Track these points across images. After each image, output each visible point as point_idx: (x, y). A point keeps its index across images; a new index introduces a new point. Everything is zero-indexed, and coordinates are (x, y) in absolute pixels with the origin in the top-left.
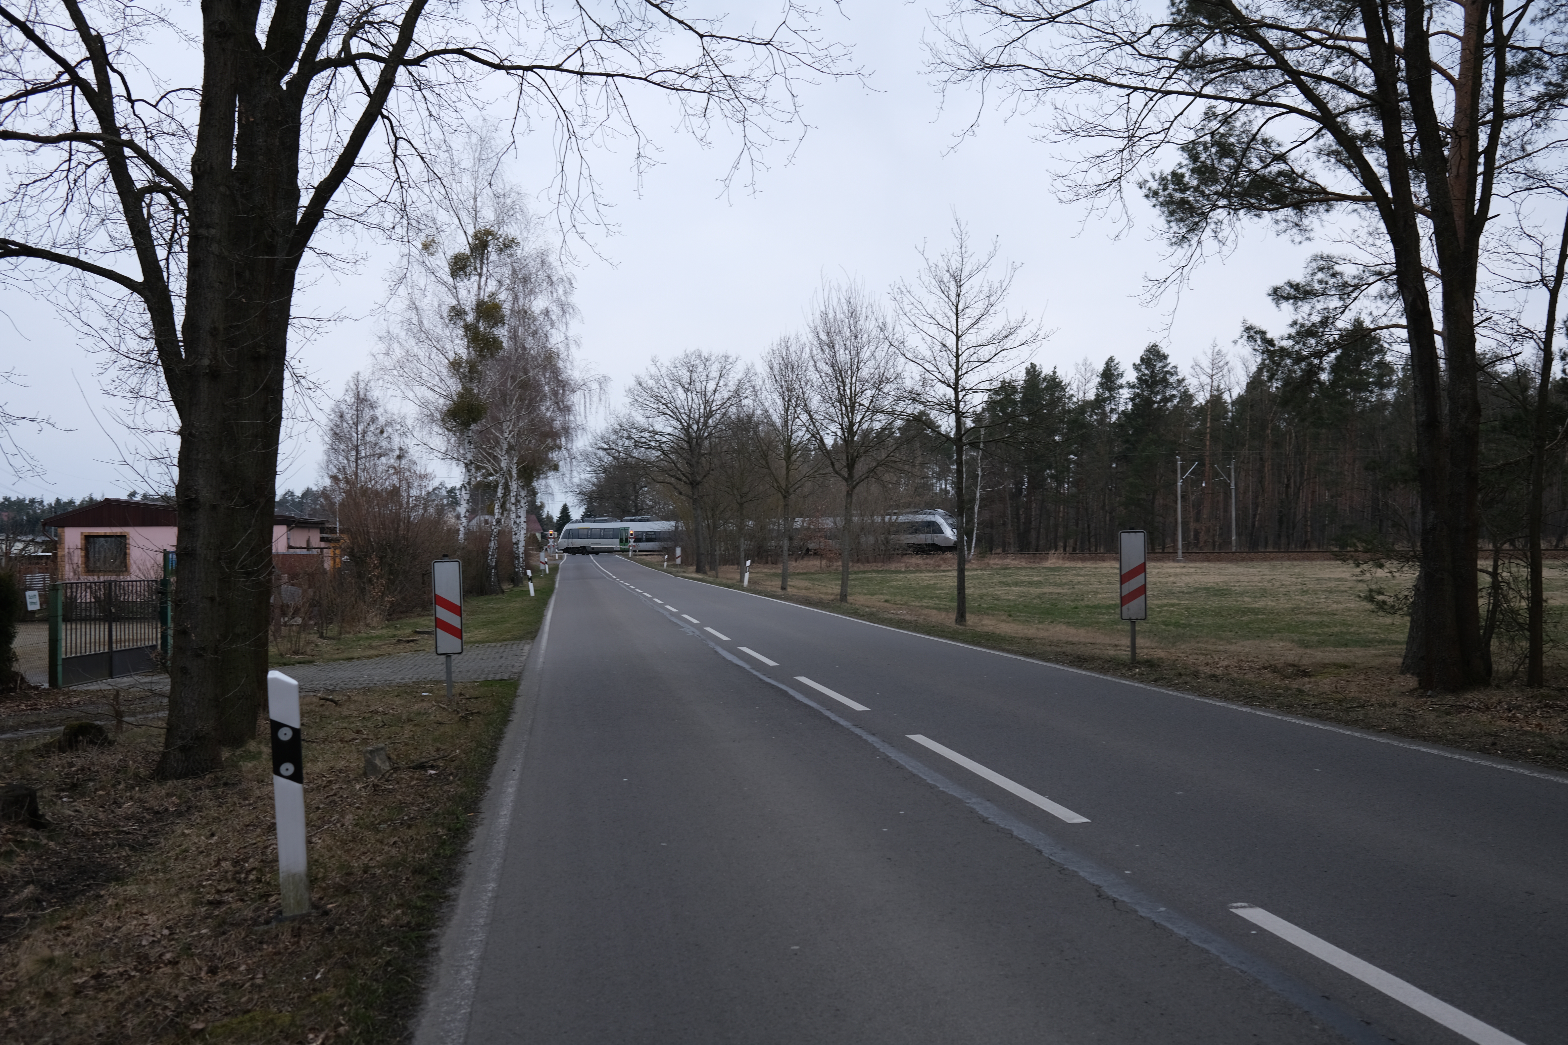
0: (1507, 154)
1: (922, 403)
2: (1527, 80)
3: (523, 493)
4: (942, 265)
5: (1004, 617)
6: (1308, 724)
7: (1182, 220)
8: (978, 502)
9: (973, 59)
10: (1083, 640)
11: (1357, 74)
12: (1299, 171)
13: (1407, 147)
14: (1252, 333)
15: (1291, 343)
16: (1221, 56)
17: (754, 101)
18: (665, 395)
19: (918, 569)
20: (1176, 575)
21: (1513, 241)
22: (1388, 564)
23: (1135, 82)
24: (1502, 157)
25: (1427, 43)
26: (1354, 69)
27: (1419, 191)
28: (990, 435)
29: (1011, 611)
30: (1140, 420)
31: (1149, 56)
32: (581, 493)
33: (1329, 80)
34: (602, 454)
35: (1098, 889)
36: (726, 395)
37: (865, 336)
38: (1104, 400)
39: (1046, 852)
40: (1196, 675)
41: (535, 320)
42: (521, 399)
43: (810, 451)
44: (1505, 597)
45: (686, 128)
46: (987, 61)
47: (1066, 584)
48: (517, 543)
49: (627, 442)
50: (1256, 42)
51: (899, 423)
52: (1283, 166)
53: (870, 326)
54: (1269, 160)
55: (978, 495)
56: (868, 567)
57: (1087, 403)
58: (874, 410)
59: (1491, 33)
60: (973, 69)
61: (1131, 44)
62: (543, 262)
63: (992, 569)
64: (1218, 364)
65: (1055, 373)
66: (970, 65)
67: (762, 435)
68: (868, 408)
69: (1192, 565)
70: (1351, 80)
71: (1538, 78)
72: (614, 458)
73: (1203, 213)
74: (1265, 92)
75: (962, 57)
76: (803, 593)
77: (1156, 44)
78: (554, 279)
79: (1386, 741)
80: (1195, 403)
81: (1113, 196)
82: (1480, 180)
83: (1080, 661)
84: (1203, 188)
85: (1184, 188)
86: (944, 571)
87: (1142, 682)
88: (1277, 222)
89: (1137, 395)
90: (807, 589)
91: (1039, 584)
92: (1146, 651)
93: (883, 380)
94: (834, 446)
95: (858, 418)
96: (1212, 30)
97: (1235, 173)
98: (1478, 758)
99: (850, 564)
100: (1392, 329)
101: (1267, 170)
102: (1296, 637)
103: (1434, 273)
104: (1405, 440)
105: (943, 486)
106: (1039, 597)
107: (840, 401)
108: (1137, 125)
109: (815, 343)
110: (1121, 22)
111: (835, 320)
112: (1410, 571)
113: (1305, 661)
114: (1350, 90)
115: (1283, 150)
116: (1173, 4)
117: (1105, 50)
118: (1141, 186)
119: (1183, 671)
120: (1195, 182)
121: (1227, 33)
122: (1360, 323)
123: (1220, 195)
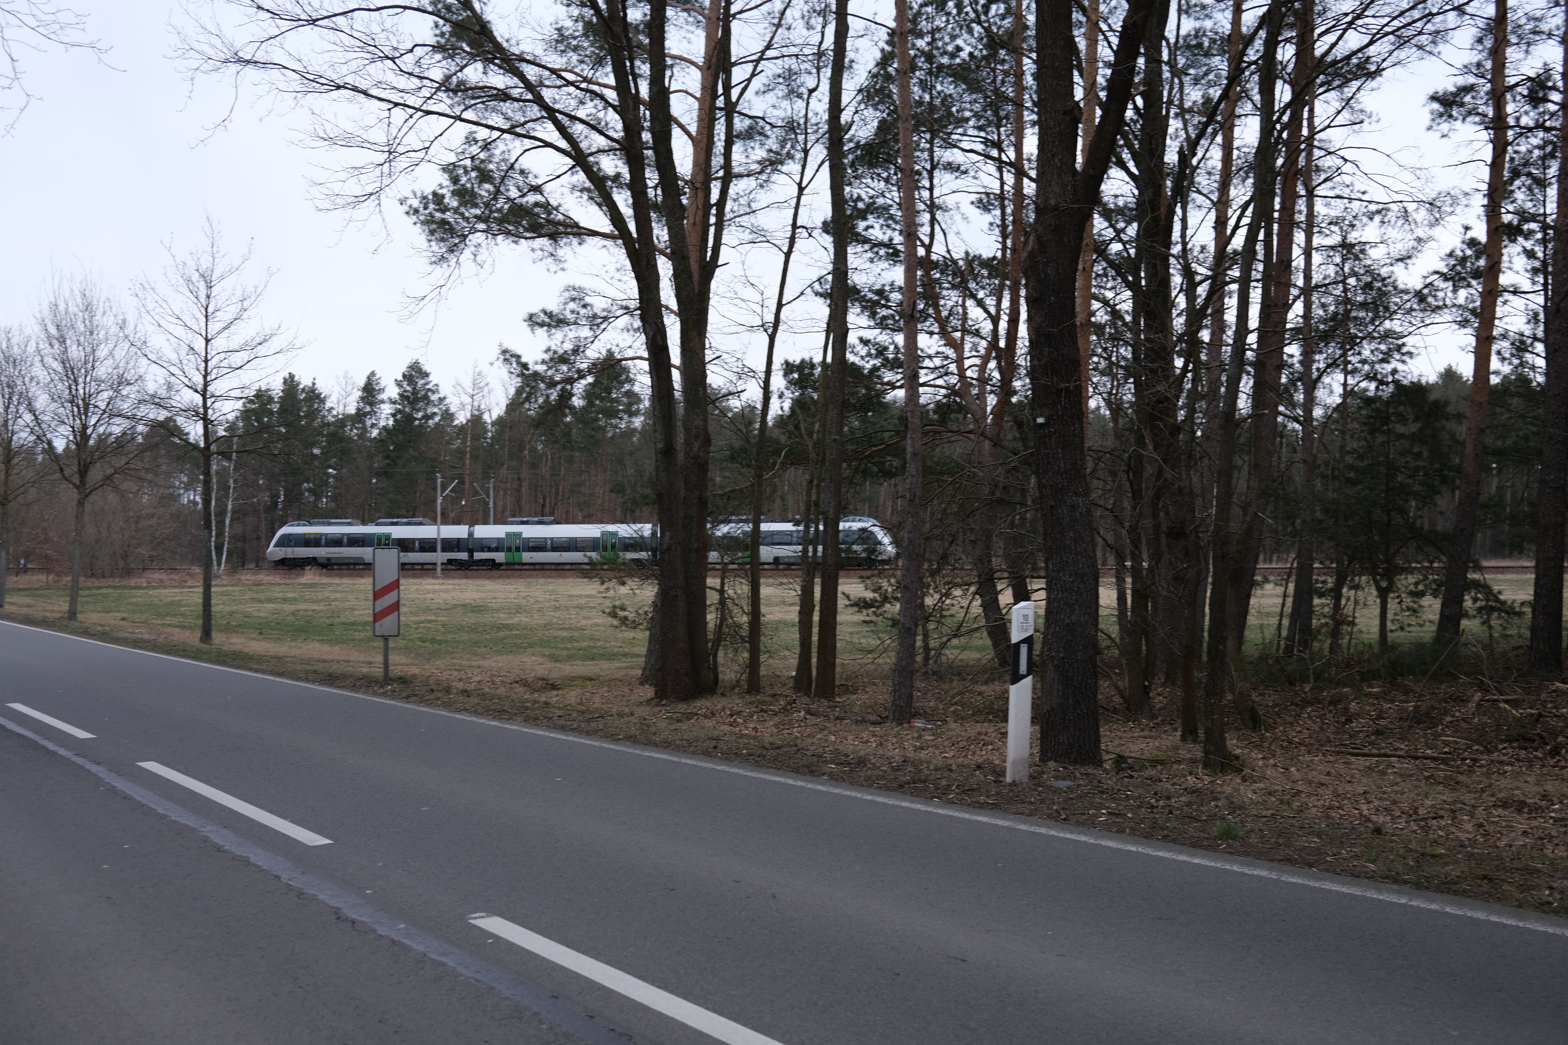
0: (736, 208)
1: (166, 408)
2: (752, 144)
4: (191, 264)
5: (254, 635)
6: (552, 735)
7: (442, 240)
8: (229, 515)
9: (225, 50)
10: (336, 658)
11: (608, 119)
12: (554, 203)
13: (651, 193)
14: (508, 356)
15: (544, 367)
16: (481, 84)
19: (161, 585)
20: (435, 591)
21: (739, 287)
22: (629, 582)
23: (396, 97)
24: (732, 211)
25: (668, 99)
26: (605, 115)
27: (661, 233)
28: (244, 445)
29: (262, 629)
30: (401, 437)
31: (410, 74)
33: (582, 121)
35: (336, 911)
37: (103, 332)
38: (365, 414)
39: (285, 877)
40: (448, 690)
43: (36, 454)
44: (730, 611)
46: (241, 54)
47: (322, 600)
50: (515, 75)
51: (141, 428)
52: (539, 198)
53: (107, 322)
54: (526, 190)
55: (230, 507)
56: (103, 582)
57: (348, 417)
58: (111, 413)
59: (722, 98)
60: (226, 61)
61: (393, 59)
63: (244, 585)
64: (478, 386)
65: (314, 384)
66: (223, 57)
68: (104, 412)
69: (450, 582)
70: (603, 123)
71: (762, 145)
73: (463, 235)
74: (522, 125)
75: (214, 46)
76: (24, 611)
77: (418, 64)
79: (622, 749)
80: (456, 422)
81: (374, 209)
82: (712, 230)
83: (331, 679)
84: (462, 209)
85: (444, 209)
86: (190, 587)
87: (394, 699)
88: (533, 250)
89: (399, 411)
90: (29, 606)
91: (293, 600)
92: (400, 667)
93: (122, 382)
94: (64, 450)
95: (93, 421)
96: (473, 57)
97: (493, 199)
98: (701, 761)
99: (82, 579)
100: (636, 361)
101: (524, 200)
102: (547, 652)
103: (672, 311)
104: (649, 466)
105: (192, 497)
106: (293, 614)
107: (72, 402)
108: (397, 141)
109: (43, 336)
110: (383, 35)
111: (67, 313)
112: (650, 588)
113: (554, 675)
114: (601, 133)
115: (540, 182)
116: (437, 26)
117: (367, 62)
118: (401, 202)
119: (435, 687)
120: (455, 204)
121: (488, 61)
122: (610, 353)
123: (479, 218)
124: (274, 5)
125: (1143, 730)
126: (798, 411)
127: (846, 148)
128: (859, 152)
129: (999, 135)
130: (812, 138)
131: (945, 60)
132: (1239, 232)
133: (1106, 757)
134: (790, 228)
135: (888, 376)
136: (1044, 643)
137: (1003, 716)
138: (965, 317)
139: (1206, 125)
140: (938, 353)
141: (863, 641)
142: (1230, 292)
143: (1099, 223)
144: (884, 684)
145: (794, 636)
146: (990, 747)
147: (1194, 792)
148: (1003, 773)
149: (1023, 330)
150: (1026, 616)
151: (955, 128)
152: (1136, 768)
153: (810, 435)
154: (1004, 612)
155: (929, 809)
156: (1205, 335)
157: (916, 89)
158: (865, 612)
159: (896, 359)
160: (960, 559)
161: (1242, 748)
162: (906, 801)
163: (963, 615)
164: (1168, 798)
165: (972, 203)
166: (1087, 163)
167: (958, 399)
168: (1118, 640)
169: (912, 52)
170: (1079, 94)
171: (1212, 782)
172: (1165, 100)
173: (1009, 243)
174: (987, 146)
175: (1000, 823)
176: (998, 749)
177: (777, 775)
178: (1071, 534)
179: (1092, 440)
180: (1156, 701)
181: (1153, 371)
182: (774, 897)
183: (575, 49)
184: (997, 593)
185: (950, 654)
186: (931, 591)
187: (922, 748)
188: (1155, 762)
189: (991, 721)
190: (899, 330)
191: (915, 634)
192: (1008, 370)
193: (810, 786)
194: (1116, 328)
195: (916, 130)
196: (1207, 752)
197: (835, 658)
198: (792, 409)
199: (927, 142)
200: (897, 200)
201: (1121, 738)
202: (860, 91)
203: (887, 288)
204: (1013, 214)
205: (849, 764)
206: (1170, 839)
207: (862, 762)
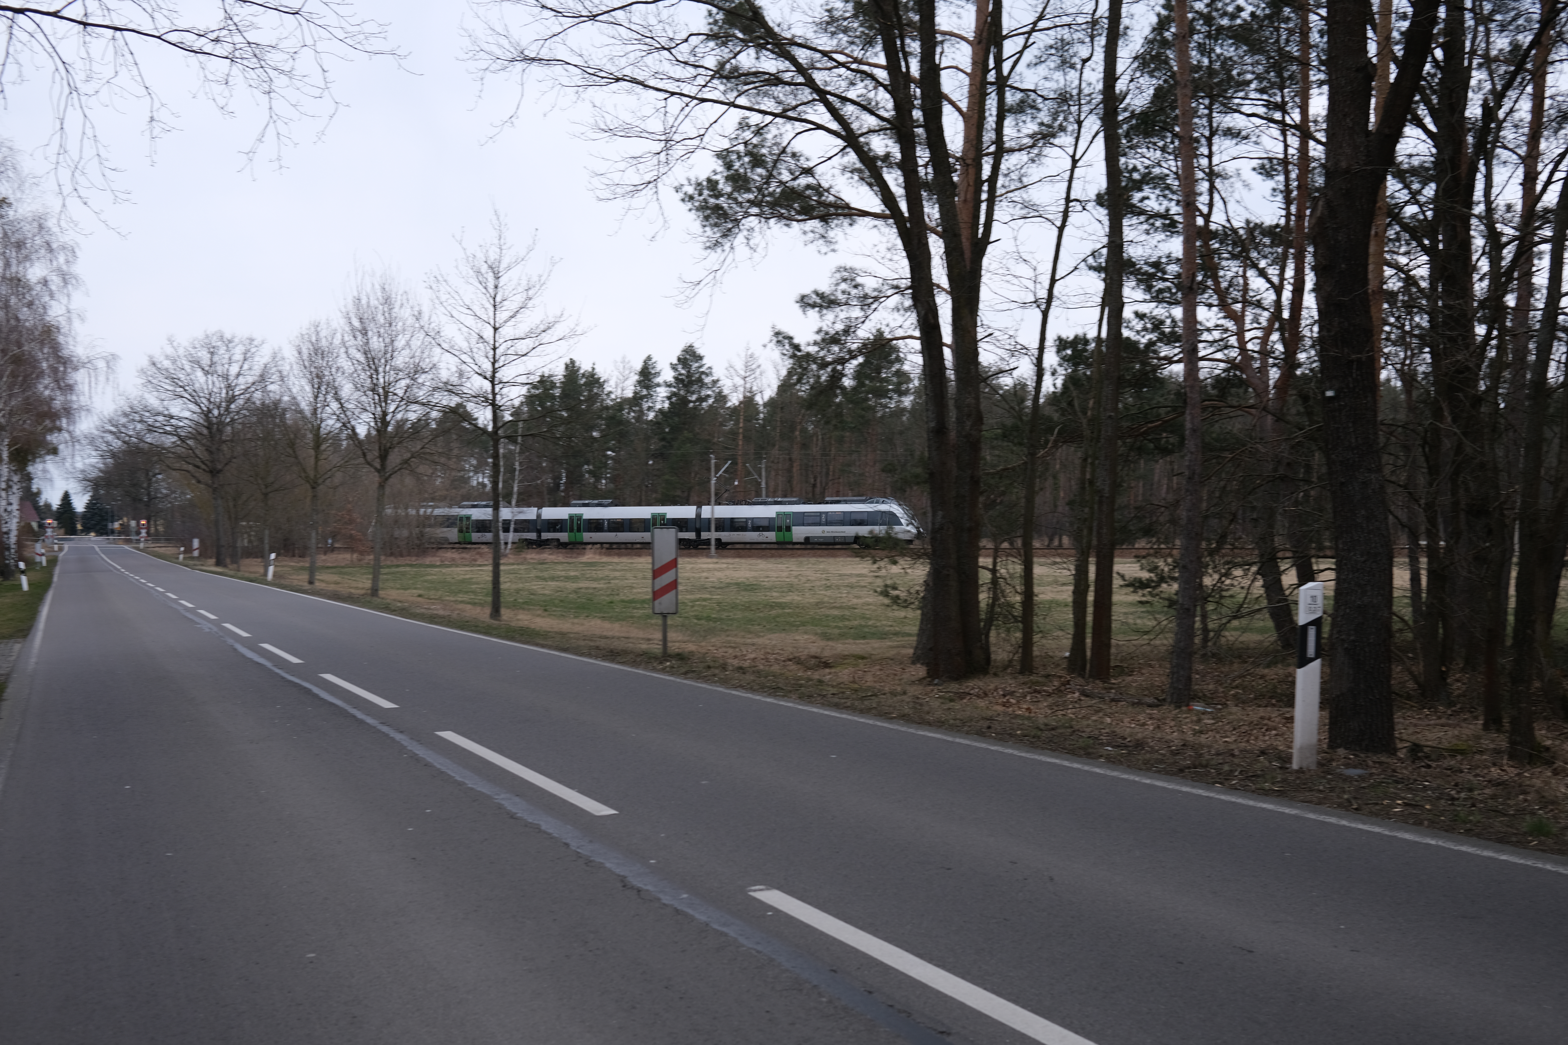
0: (1007, 184)
1: (457, 394)
2: (1024, 118)
3: (16, 478)
4: (481, 256)
5: (539, 612)
6: (826, 713)
7: (716, 225)
8: (515, 496)
9: (512, 50)
10: (617, 634)
11: (879, 98)
12: (825, 185)
13: (922, 171)
14: (780, 338)
15: (816, 348)
16: (754, 70)
17: (282, 72)
18: (182, 377)
19: (454, 564)
20: (709, 570)
21: (1011, 264)
22: (901, 561)
23: (672, 87)
24: (1003, 186)
25: (939, 76)
26: (876, 94)
27: (932, 212)
28: (529, 429)
29: (547, 606)
30: (676, 419)
31: (686, 63)
32: (85, 480)
33: (853, 102)
34: (110, 438)
35: (623, 880)
36: (250, 380)
37: (400, 324)
38: (642, 398)
39: (574, 845)
40: (724, 667)
41: (30, 289)
42: (13, 375)
43: (341, 440)
44: (1003, 592)
45: (206, 93)
46: (526, 53)
47: (602, 579)
48: (7, 533)
49: (139, 426)
50: (787, 59)
51: (434, 414)
52: (810, 180)
53: (404, 314)
54: (797, 173)
55: (516, 489)
56: (401, 561)
57: (625, 401)
58: (409, 400)
59: (993, 72)
60: (513, 60)
61: (668, 50)
62: (41, 227)
63: (529, 563)
64: (751, 367)
65: (593, 369)
66: (509, 56)
67: (289, 422)
68: (402, 399)
69: (724, 561)
70: (873, 103)
71: (1034, 118)
72: (124, 442)
73: (736, 220)
74: (794, 108)
75: (501, 46)
76: (332, 587)
77: (693, 53)
78: (54, 246)
79: (896, 727)
80: (729, 404)
81: (650, 197)
82: (984, 206)
83: (613, 655)
84: (736, 195)
85: (718, 195)
86: (480, 566)
87: (672, 675)
88: (805, 233)
89: (674, 394)
90: (337, 583)
91: (575, 579)
92: (677, 644)
93: (418, 370)
94: (366, 436)
95: (392, 408)
96: (745, 43)
97: (766, 183)
98: (975, 741)
99: (383, 558)
100: (907, 340)
101: (796, 183)
102: (819, 630)
103: (944, 290)
104: (920, 444)
105: (480, 480)
106: (576, 591)
107: (373, 390)
108: (674, 129)
109: (347, 329)
110: (659, 27)
111: (368, 306)
112: (921, 567)
113: (827, 653)
114: (872, 113)
115: (811, 164)
116: (710, 14)
117: (644, 53)
118: (677, 190)
119: (712, 664)
120: (728, 189)
121: (760, 47)
122: (880, 333)
123: (752, 203)
124: (557, 4)
125: (1439, 718)
126: (1072, 388)
127: (1120, 118)
128: (1134, 122)
129: (1283, 97)
130: (1085, 108)
131: (1225, 22)
132: (1552, 187)
133: (1400, 745)
134: (1063, 202)
135: (1165, 351)
136: (1333, 625)
137: (1290, 700)
138: (1246, 288)
139: (1513, 76)
140: (1217, 326)
141: (1139, 621)
142: (1541, 253)
143: (1392, 185)
144: (1160, 666)
145: (1068, 616)
146: (1274, 732)
147: (1499, 784)
148: (1289, 759)
149: (1310, 300)
150: (1314, 598)
151: (1236, 92)
152: (1433, 757)
153: (1084, 412)
154: (1287, 593)
155: (1212, 795)
156: (1511, 300)
157: (1194, 53)
158: (1140, 592)
159: (1173, 333)
160: (1240, 538)
161: (1553, 739)
162: (1187, 785)
163: (1243, 596)
164: (1471, 790)
165: (1254, 169)
166: (1381, 122)
167: (1238, 373)
168: (1411, 623)
169: (1190, 16)
170: (1372, 48)
171: (1518, 774)
172: (1467, 50)
173: (1293, 209)
174: (1269, 109)
175: (1287, 811)
176: (1282, 735)
177: (1052, 757)
178: (1363, 512)
179: (1384, 414)
180: (1454, 687)
181: (1452, 340)
182: (1051, 879)
183: (845, 31)
184: (1280, 573)
185: (1230, 636)
186: (1210, 571)
187: (1201, 732)
188: (1454, 752)
189: (1274, 705)
190: (1177, 303)
191: (1194, 616)
192: (1293, 340)
193: (1086, 768)
194: (1410, 295)
195: (1194, 96)
196: (1512, 743)
197: (1110, 639)
198: (1064, 385)
199: (1206, 108)
200: (1174, 169)
201: (1415, 725)
202: (1136, 58)
203: (1164, 260)
204: (1298, 178)
205: (1126, 746)
206: (1473, 833)
207: (1139, 745)
